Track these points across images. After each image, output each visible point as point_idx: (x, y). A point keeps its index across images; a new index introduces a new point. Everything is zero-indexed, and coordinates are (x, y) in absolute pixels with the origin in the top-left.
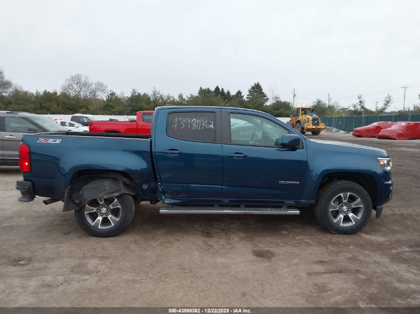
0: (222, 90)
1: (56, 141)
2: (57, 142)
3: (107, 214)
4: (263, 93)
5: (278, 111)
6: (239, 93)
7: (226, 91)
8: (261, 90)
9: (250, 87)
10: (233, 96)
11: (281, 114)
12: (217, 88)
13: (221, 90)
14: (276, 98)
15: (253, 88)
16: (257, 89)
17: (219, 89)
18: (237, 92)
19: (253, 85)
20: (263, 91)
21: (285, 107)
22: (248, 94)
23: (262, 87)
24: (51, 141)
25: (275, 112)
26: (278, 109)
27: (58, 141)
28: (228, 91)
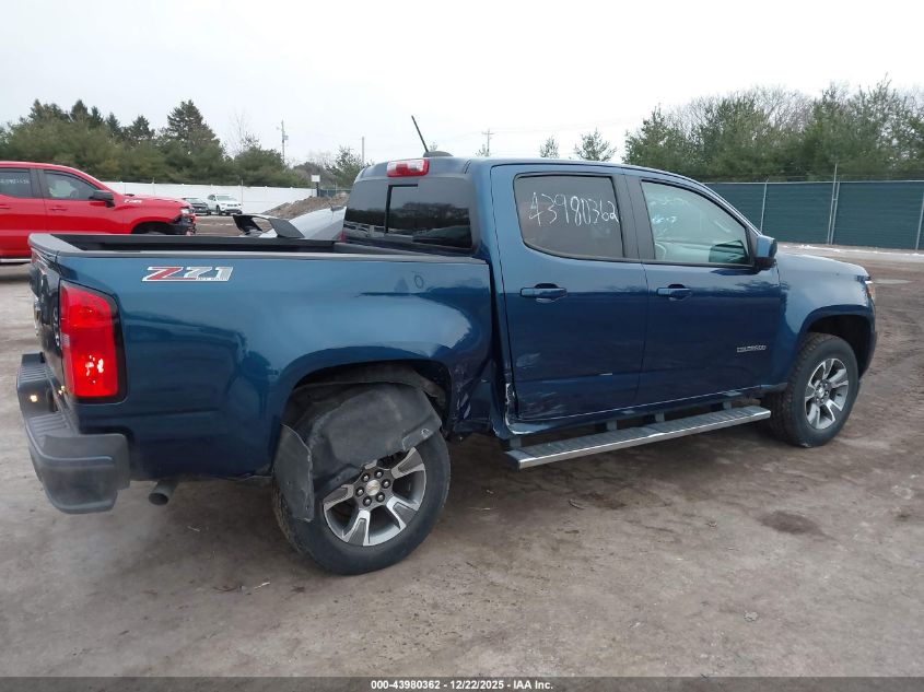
0: (95, 111)
1: (214, 273)
2: (218, 278)
3: (381, 496)
4: (205, 127)
5: (256, 173)
6: (141, 122)
7: (104, 115)
8: (199, 119)
9: (170, 111)
10: (126, 130)
11: (263, 178)
12: (79, 107)
13: (90, 112)
14: (250, 141)
15: (179, 113)
16: (188, 115)
17: (85, 110)
18: (136, 119)
19: (179, 106)
20: (203, 122)
21: (272, 163)
22: (167, 126)
23: (202, 113)
24: (194, 273)
25: (251, 173)
26: (256, 168)
27: (223, 274)
28: (112, 117)
